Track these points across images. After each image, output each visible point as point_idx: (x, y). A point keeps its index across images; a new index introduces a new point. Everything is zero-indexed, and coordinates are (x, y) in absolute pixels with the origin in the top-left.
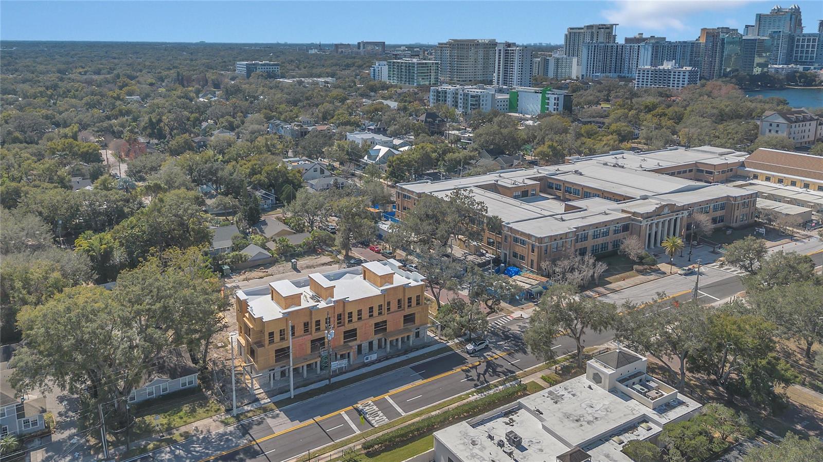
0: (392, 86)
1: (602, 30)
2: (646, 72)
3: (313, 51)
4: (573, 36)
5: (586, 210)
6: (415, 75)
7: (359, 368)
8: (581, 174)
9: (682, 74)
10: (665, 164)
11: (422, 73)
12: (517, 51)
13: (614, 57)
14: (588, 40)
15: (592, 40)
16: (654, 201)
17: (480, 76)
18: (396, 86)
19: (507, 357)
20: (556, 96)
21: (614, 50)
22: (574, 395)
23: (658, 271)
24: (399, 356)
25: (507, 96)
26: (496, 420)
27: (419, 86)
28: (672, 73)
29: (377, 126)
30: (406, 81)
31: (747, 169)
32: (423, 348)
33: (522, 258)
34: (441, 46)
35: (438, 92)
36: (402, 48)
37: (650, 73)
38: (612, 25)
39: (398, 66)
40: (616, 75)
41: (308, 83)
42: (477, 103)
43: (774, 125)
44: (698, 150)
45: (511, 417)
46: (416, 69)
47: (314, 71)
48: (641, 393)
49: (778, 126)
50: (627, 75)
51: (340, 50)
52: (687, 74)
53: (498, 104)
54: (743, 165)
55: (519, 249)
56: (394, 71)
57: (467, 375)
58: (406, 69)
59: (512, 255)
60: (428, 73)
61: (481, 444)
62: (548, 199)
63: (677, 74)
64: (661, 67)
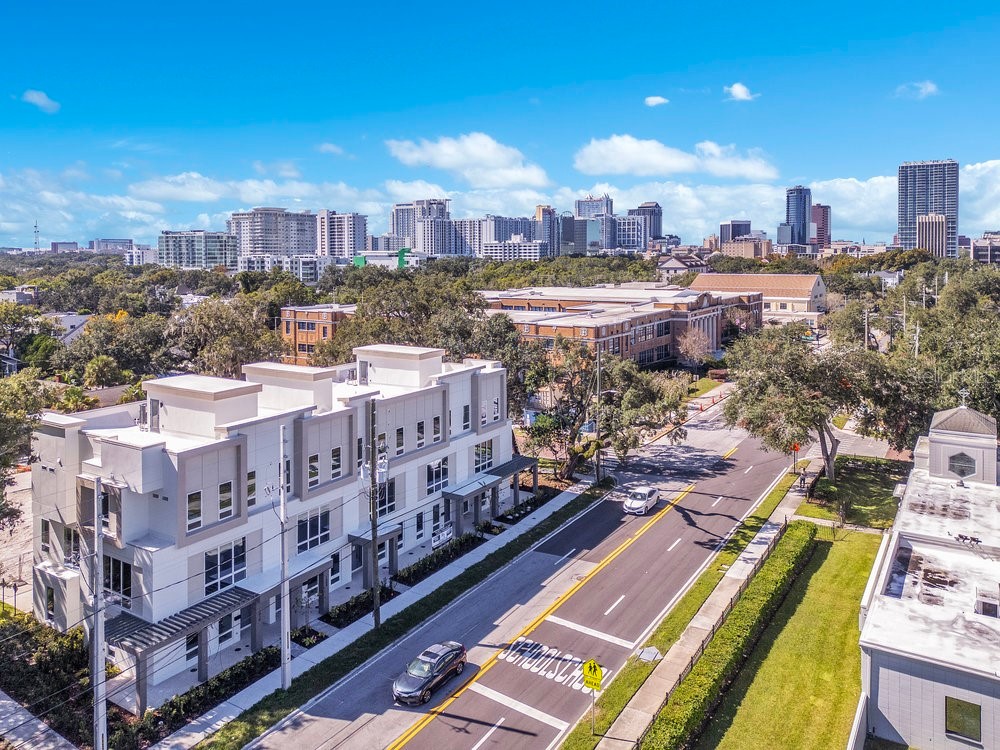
1: (435, 206)
2: (494, 248)
4: (401, 214)
11: (213, 250)
12: (346, 218)
13: (453, 235)
14: (419, 215)
15: (424, 215)
20: (418, 259)
21: (453, 227)
22: (960, 501)
28: (523, 248)
30: (188, 262)
34: (237, 218)
37: (499, 248)
38: (445, 201)
39: (175, 242)
40: (457, 256)
46: (203, 245)
50: (470, 255)
51: (60, 251)
56: (167, 249)
58: (188, 246)
60: (221, 250)
63: (528, 247)
64: (510, 242)
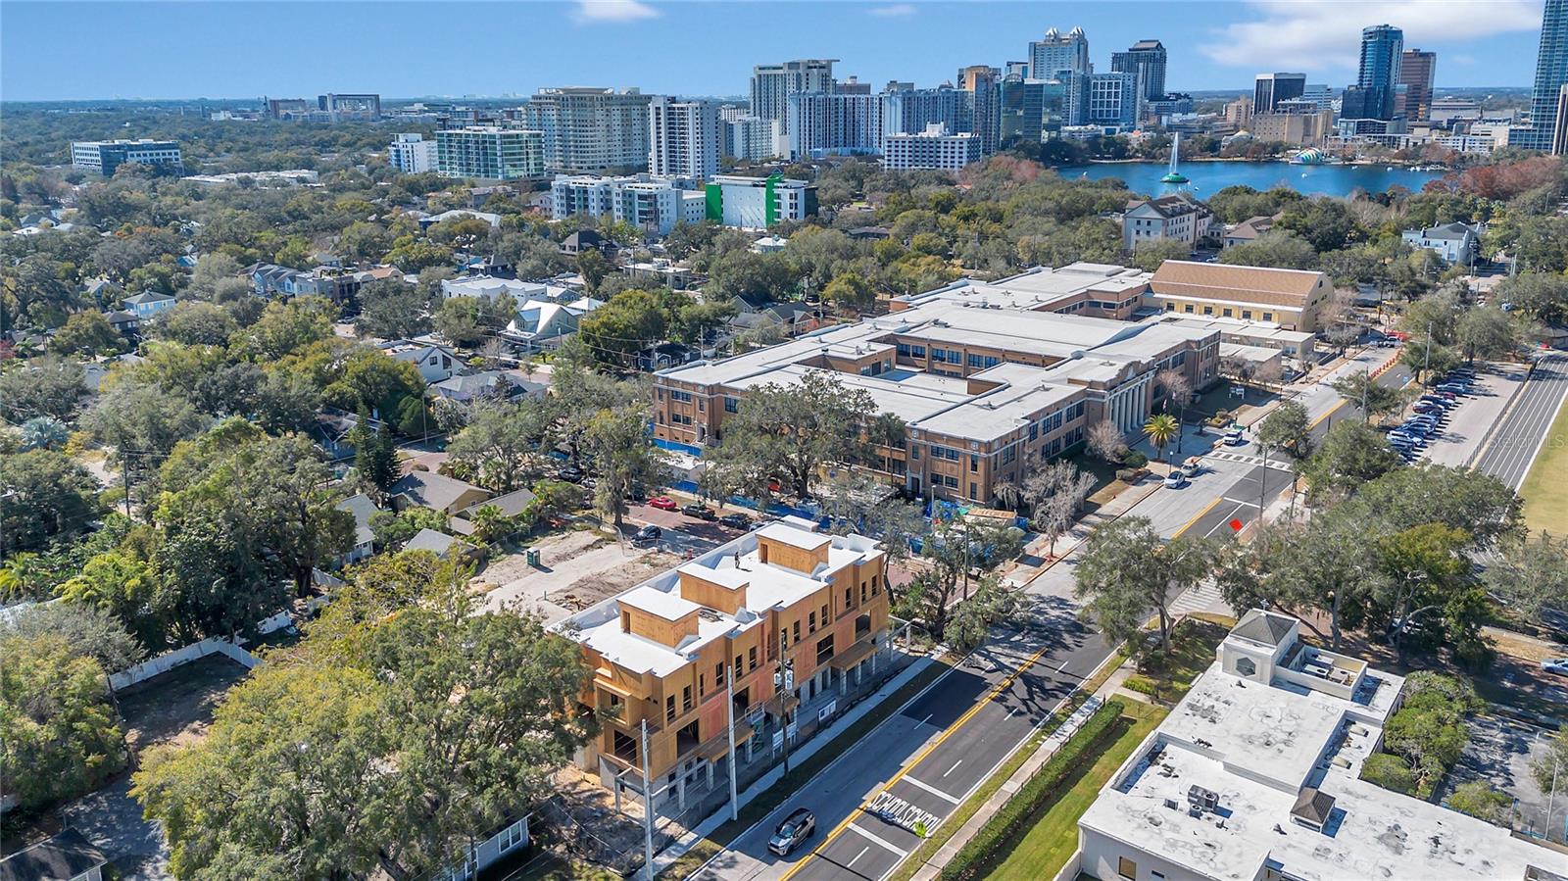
0: (451, 182)
1: (815, 70)
2: (900, 144)
3: (222, 116)
4: (766, 83)
5: (1009, 386)
6: (499, 159)
7: (814, 734)
8: (946, 326)
9: (957, 145)
10: (1047, 298)
11: (511, 154)
12: (690, 109)
13: (841, 118)
14: (791, 88)
15: (799, 88)
16: (1094, 359)
17: (618, 158)
18: (461, 182)
19: (1043, 660)
20: (792, 191)
21: (841, 106)
22: (1226, 702)
23: (1148, 475)
24: (868, 696)
25: (702, 195)
26: (1144, 775)
27: (508, 180)
28: (942, 145)
29: (488, 262)
30: (479, 171)
31: (1156, 295)
32: (897, 673)
33: (953, 482)
34: (539, 103)
35: (569, 191)
36: (417, 106)
37: (907, 144)
38: (830, 62)
39: (459, 142)
40: (847, 150)
41: (263, 183)
42: (652, 209)
43: (1144, 223)
44: (1074, 271)
45: (1162, 762)
46: (498, 148)
47: (262, 157)
48: (1323, 677)
49: (1149, 223)
50: (865, 150)
51: (282, 113)
52: (965, 145)
53: (687, 209)
54: (1148, 289)
55: (943, 467)
56: (450, 152)
57: (1007, 707)
58: (477, 148)
59: (929, 480)
60: (520, 154)
61: (1166, 821)
62: (914, 374)
63: (950, 145)
64: (924, 135)
